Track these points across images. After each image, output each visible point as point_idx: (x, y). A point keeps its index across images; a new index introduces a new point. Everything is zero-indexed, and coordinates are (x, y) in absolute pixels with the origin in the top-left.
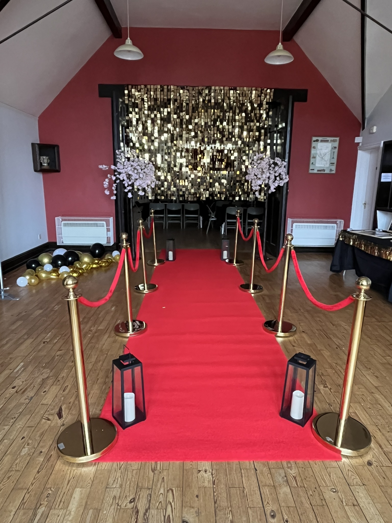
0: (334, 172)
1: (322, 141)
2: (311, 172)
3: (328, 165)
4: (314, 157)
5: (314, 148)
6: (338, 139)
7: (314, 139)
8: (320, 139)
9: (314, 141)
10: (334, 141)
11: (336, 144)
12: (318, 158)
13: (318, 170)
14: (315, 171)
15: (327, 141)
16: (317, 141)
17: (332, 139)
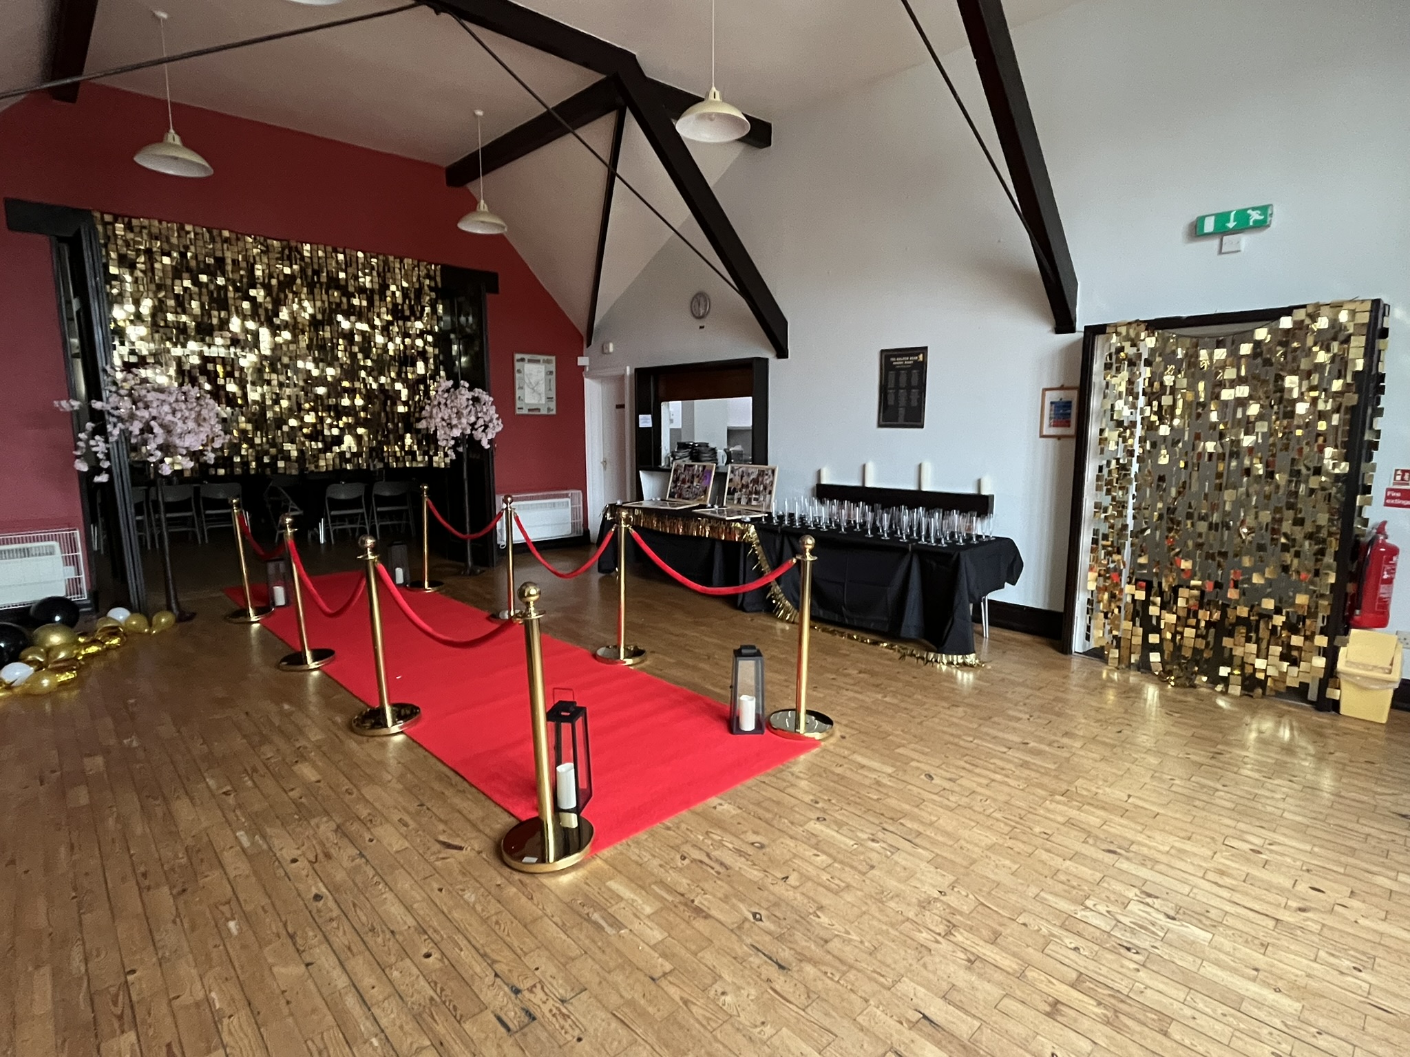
0: (554, 412)
1: (530, 361)
2: (518, 412)
3: (543, 401)
4: (521, 388)
5: (519, 371)
6: (553, 358)
7: (518, 356)
8: (527, 357)
9: (518, 361)
10: (548, 362)
11: (553, 367)
12: (527, 390)
13: (529, 410)
14: (525, 412)
15: (538, 361)
16: (523, 360)
17: (546, 357)
